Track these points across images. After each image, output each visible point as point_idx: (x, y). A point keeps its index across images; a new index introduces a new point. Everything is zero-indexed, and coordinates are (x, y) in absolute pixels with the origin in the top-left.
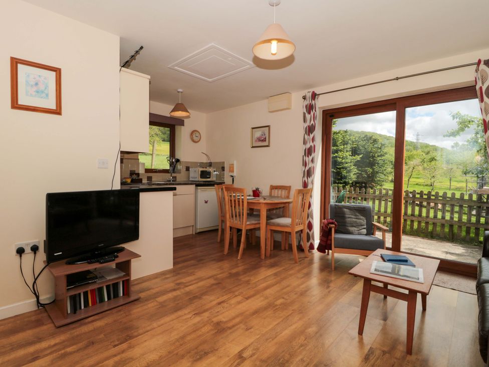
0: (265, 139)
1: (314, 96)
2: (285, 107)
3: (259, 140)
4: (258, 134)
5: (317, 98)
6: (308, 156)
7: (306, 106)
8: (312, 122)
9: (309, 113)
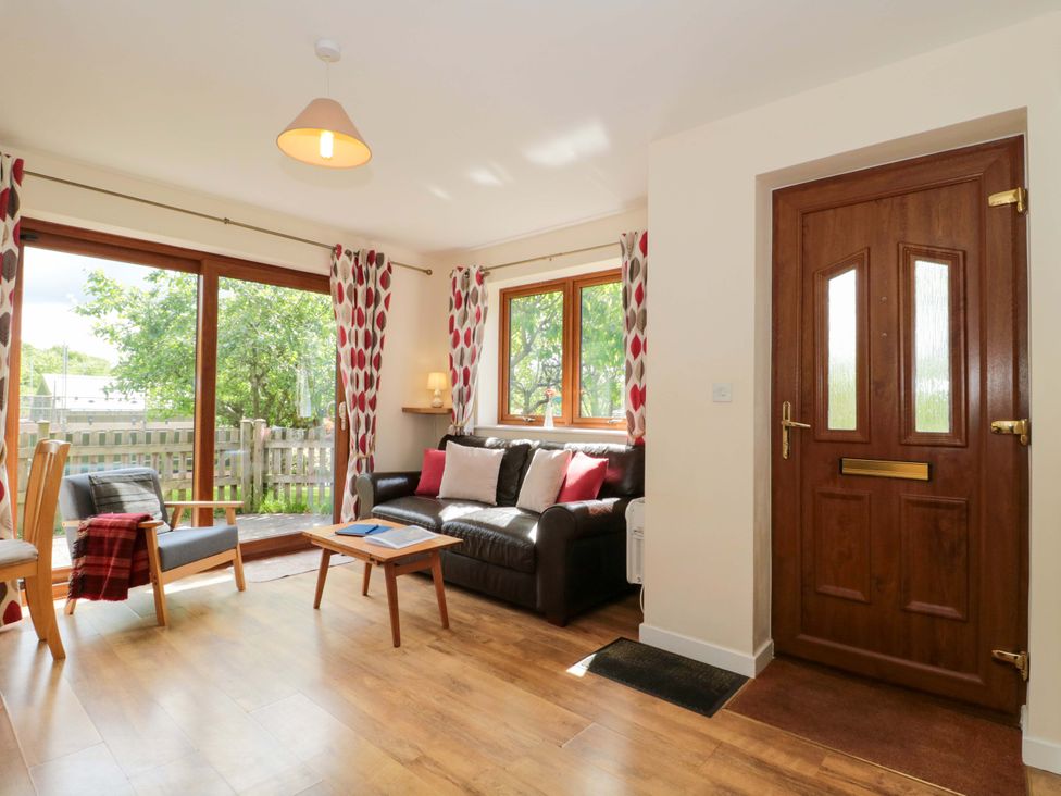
1: (18, 171)
8: (9, 245)
9: (2, 217)
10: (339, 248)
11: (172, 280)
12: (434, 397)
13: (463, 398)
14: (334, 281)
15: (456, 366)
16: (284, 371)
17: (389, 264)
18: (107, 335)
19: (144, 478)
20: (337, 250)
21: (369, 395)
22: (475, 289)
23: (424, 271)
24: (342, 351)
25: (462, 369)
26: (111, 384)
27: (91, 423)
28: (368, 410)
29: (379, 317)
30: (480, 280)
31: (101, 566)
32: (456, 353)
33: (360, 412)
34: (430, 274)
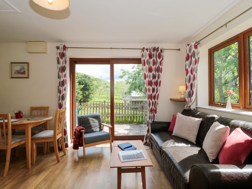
0: (25, 72)
1: (65, 48)
2: (43, 52)
3: (18, 72)
4: (17, 68)
5: (67, 50)
6: (62, 87)
7: (59, 53)
8: (64, 64)
9: (62, 58)
10: (144, 48)
12: (182, 94)
14: (142, 59)
15: (187, 83)
17: (161, 50)
21: (153, 94)
22: (194, 51)
23: (177, 50)
24: (145, 81)
25: (190, 84)
27: (136, 99)
28: (153, 100)
29: (157, 68)
30: (196, 47)
32: (187, 77)
33: (150, 100)
34: (180, 50)
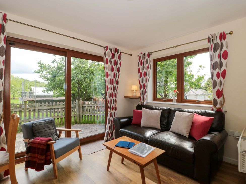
1: (5, 18)
8: (2, 44)
11: (58, 63)
12: (134, 93)
13: (144, 93)
14: (105, 58)
15: (141, 83)
16: (86, 85)
17: (121, 52)
18: (43, 77)
19: (50, 122)
20: (106, 48)
21: (114, 93)
22: (147, 59)
24: (107, 80)
25: (143, 84)
26: (44, 90)
27: (41, 98)
28: (114, 97)
29: (118, 69)
30: (149, 56)
31: (35, 157)
32: (141, 79)
33: (112, 98)
34: (131, 56)
